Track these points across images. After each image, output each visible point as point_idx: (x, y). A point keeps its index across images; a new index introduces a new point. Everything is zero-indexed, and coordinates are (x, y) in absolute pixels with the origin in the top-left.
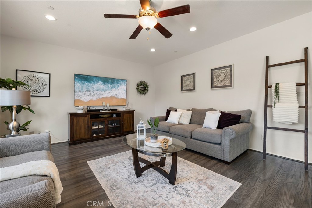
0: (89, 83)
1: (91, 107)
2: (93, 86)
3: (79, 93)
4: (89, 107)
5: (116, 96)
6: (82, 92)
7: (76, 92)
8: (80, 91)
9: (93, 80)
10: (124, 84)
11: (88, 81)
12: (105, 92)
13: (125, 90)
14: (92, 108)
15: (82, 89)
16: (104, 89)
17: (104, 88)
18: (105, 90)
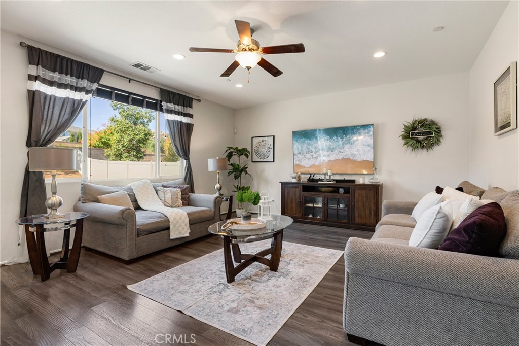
0: (310, 140)
1: (316, 175)
2: (315, 145)
3: (299, 156)
4: (313, 175)
5: (351, 158)
6: (302, 155)
7: (296, 155)
8: (300, 153)
9: (314, 135)
10: (369, 133)
11: (308, 138)
12: (332, 151)
13: (369, 145)
14: (317, 177)
15: (302, 150)
16: (331, 147)
17: (330, 145)
18: (333, 148)
